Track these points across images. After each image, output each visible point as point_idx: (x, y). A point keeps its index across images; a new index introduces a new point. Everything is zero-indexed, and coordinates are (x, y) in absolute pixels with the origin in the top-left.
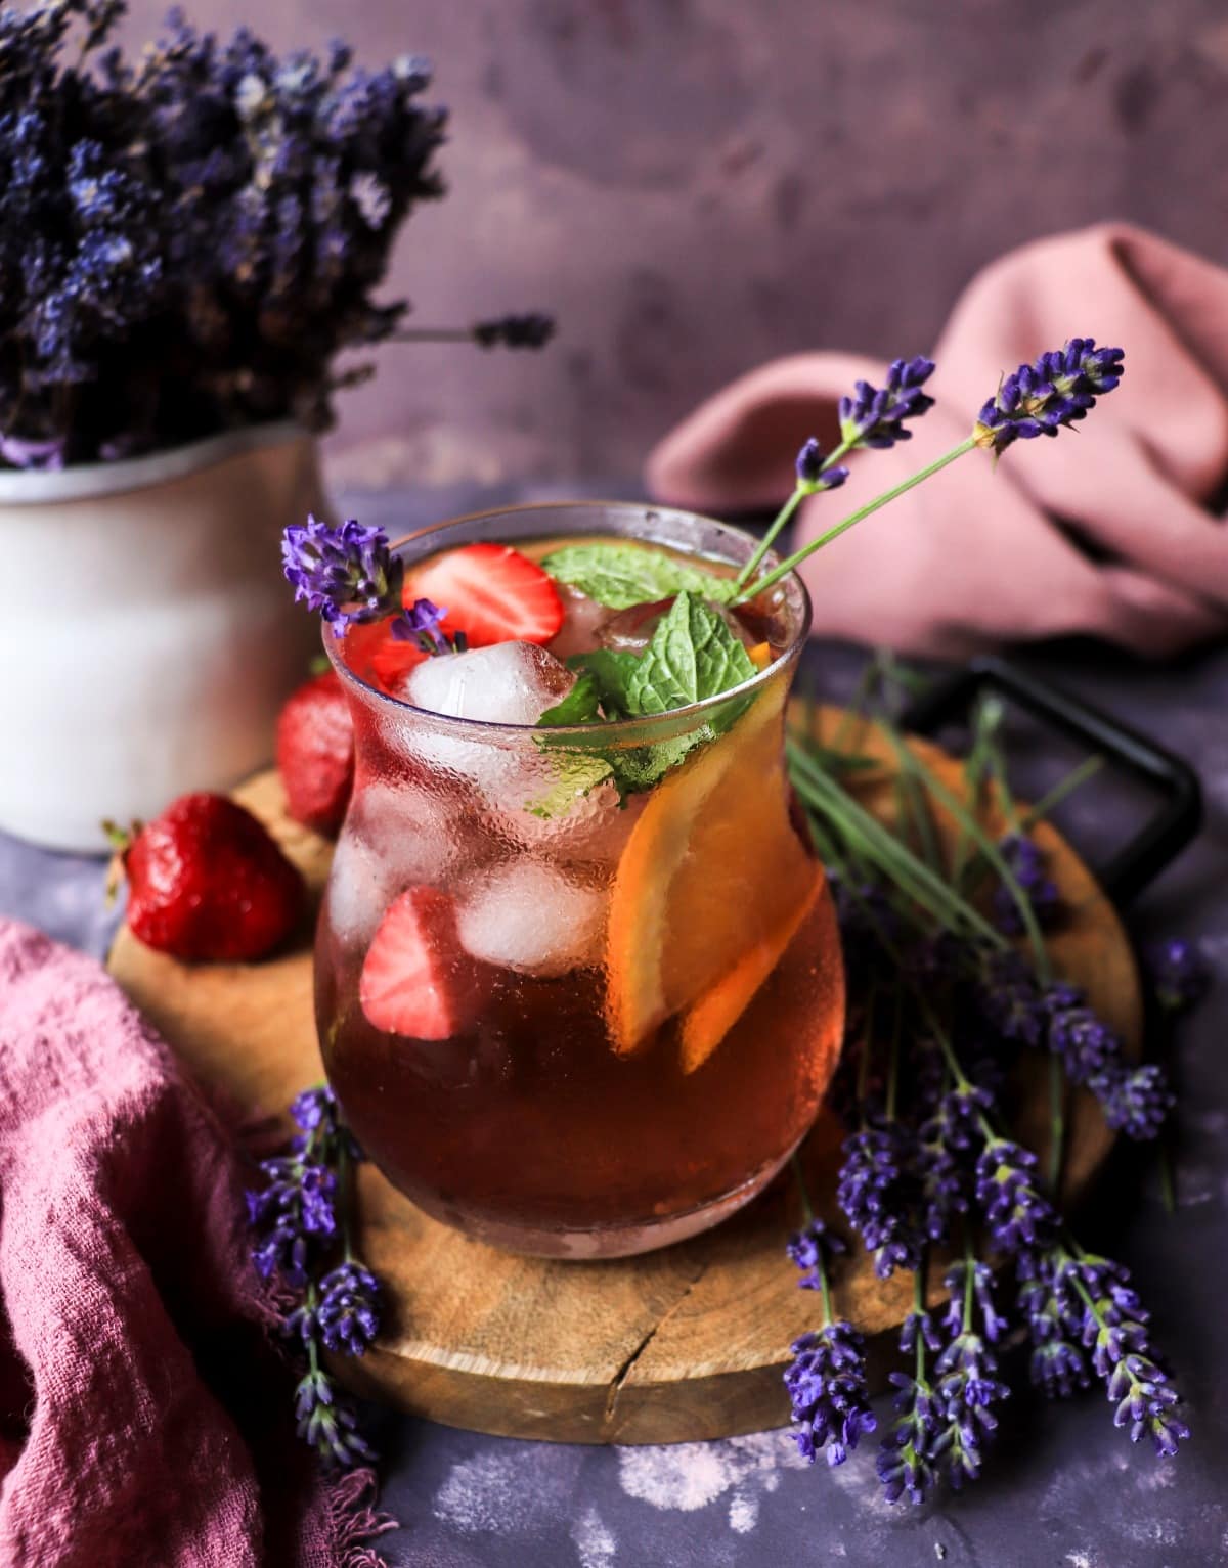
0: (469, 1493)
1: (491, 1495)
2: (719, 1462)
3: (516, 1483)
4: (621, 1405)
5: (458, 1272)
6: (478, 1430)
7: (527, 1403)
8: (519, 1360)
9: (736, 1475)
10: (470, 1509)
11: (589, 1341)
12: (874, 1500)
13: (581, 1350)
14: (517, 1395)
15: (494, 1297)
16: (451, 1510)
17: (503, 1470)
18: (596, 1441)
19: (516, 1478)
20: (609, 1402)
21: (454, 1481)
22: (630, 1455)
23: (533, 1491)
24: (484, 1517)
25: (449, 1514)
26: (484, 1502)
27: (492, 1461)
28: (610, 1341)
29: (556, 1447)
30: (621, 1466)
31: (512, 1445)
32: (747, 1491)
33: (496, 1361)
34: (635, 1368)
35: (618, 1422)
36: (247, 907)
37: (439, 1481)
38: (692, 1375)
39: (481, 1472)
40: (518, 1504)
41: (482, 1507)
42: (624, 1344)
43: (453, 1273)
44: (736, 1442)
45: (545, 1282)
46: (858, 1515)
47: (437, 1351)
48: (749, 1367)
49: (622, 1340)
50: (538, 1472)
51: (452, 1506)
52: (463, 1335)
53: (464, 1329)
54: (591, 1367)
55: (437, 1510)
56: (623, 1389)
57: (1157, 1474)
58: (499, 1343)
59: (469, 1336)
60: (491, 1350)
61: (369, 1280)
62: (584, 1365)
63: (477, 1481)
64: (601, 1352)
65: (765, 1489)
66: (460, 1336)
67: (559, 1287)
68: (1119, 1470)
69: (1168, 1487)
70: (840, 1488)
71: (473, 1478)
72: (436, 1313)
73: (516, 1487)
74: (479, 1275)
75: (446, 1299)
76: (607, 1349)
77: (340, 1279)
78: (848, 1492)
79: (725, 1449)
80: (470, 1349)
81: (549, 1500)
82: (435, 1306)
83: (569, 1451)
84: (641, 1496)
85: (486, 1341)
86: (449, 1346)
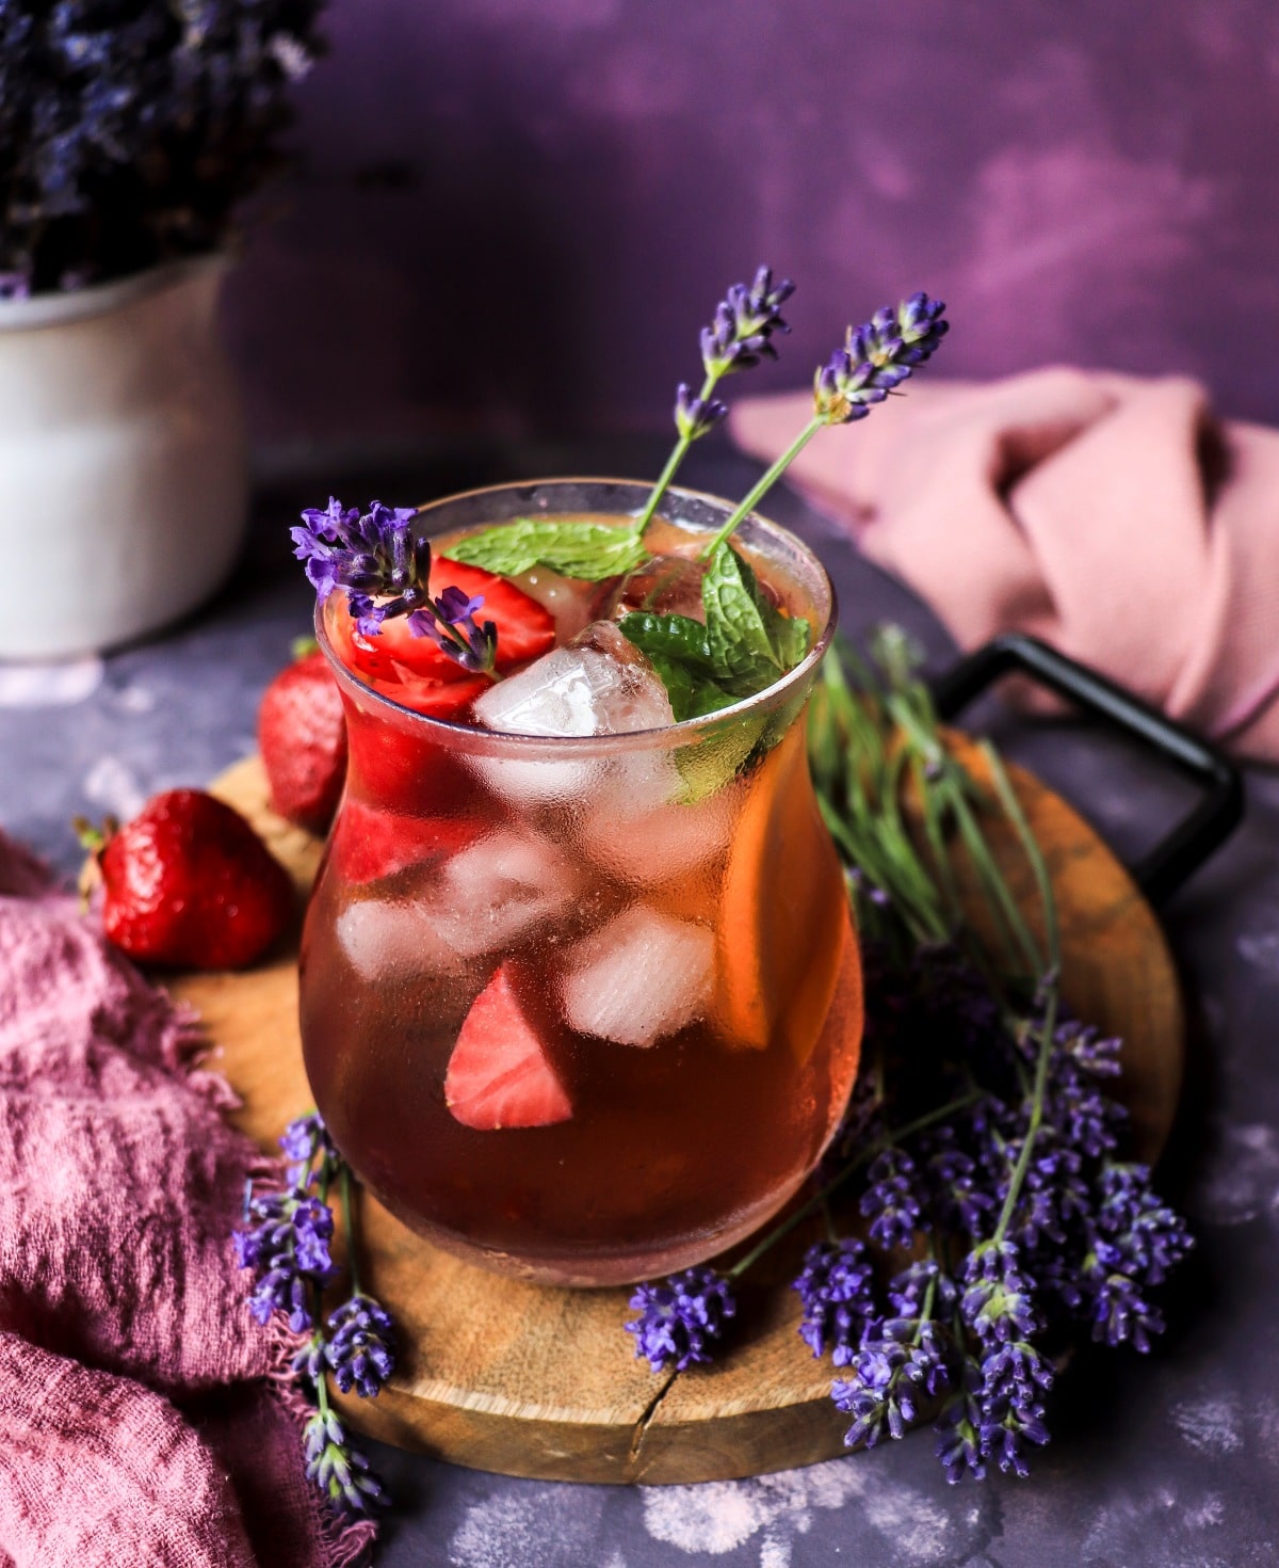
0: (487, 1538)
1: (509, 1540)
2: (748, 1502)
3: (535, 1526)
4: (647, 1447)
5: (471, 1305)
6: (494, 1470)
7: (548, 1444)
8: (540, 1400)
9: (766, 1515)
10: (488, 1554)
11: (613, 1378)
12: (912, 1541)
13: (604, 1388)
14: (537, 1436)
15: (510, 1332)
16: (468, 1555)
17: (521, 1513)
18: (619, 1482)
19: (536, 1521)
20: (635, 1442)
21: (470, 1524)
22: (655, 1496)
23: (553, 1535)
24: (503, 1562)
25: (467, 1560)
26: (503, 1546)
27: (509, 1503)
28: (635, 1378)
29: (575, 1488)
30: (645, 1508)
31: (531, 1485)
32: (778, 1532)
33: (516, 1400)
34: (662, 1406)
35: (643, 1462)
36: (234, 912)
37: (453, 1528)
38: (722, 1414)
39: (499, 1515)
40: (539, 1549)
41: (500, 1552)
42: (649, 1381)
43: (466, 1307)
44: (765, 1480)
45: (563, 1315)
46: (895, 1557)
47: (452, 1391)
48: (783, 1404)
49: (648, 1377)
50: (558, 1515)
51: (469, 1551)
52: (479, 1373)
53: (480, 1367)
54: (615, 1407)
55: (453, 1556)
56: (649, 1429)
57: (1205, 1510)
58: (518, 1382)
59: (485, 1375)
60: (510, 1390)
61: (381, 1316)
62: (608, 1403)
63: (494, 1524)
64: (626, 1390)
65: (797, 1530)
66: (476, 1374)
67: (579, 1321)
68: (1166, 1507)
69: (1216, 1524)
70: (875, 1528)
71: (490, 1521)
72: (450, 1350)
73: (535, 1530)
74: (494, 1309)
75: (459, 1335)
76: (632, 1386)
77: (349, 1314)
78: (883, 1532)
79: (754, 1489)
80: (488, 1389)
81: (572, 1544)
82: (448, 1342)
83: (590, 1491)
84: (667, 1539)
85: (504, 1379)
86: (465, 1384)
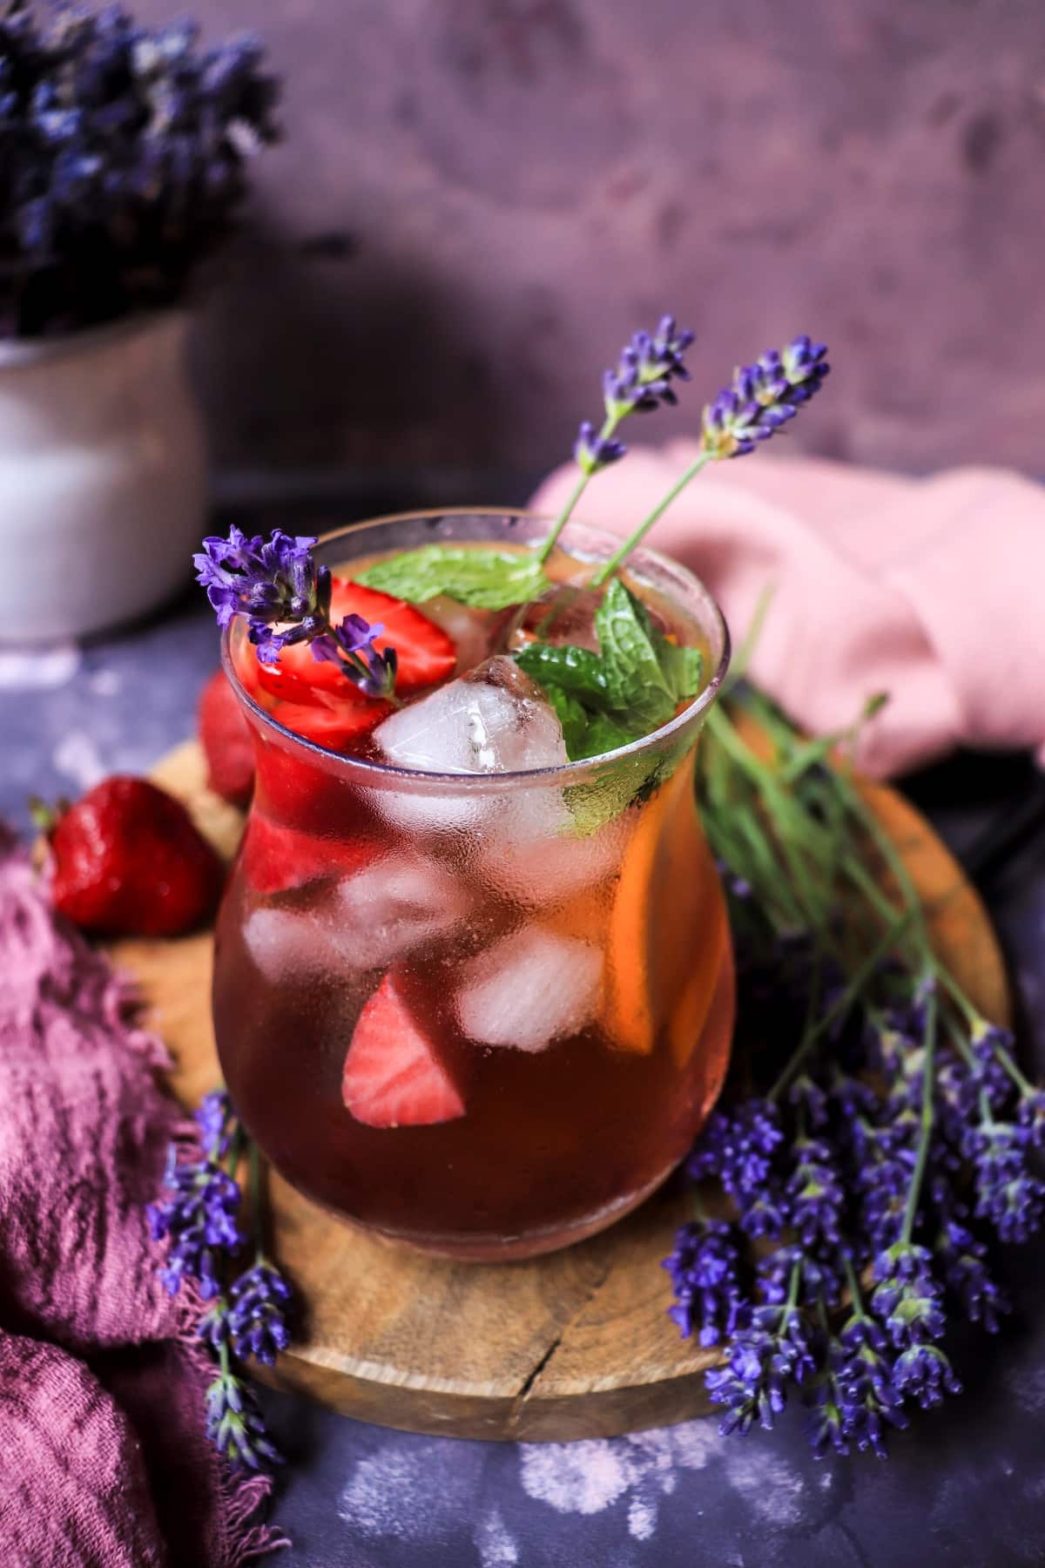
0: (374, 1493)
1: (395, 1495)
2: (617, 1460)
3: (420, 1482)
4: (525, 1414)
5: (366, 1274)
6: (383, 1424)
7: (433, 1409)
8: (427, 1371)
9: (634, 1474)
10: (375, 1510)
11: (495, 1350)
12: (769, 1505)
13: (487, 1360)
14: (423, 1402)
15: (400, 1299)
16: (356, 1511)
17: (407, 1468)
18: (498, 1440)
19: (420, 1477)
20: (515, 1410)
21: (359, 1478)
22: (532, 1453)
23: (436, 1491)
24: (389, 1519)
25: (355, 1515)
26: (389, 1503)
27: (397, 1458)
28: (516, 1351)
29: (459, 1443)
30: (523, 1465)
31: (417, 1440)
32: (645, 1492)
33: (404, 1368)
34: (541, 1380)
35: (520, 1425)
37: (343, 1480)
38: (597, 1389)
39: (386, 1469)
40: (422, 1505)
41: (386, 1508)
42: (530, 1355)
43: (361, 1275)
44: (634, 1438)
45: (451, 1285)
46: (754, 1522)
47: (345, 1359)
48: (653, 1380)
49: (527, 1350)
50: (442, 1470)
51: (357, 1507)
52: (371, 1342)
53: (372, 1336)
54: (497, 1380)
55: (343, 1512)
56: (528, 1401)
58: (407, 1351)
59: (377, 1343)
60: (399, 1359)
61: (280, 1287)
62: (491, 1375)
63: (382, 1479)
64: (507, 1363)
65: (662, 1491)
66: (368, 1344)
67: (465, 1291)
70: (735, 1490)
71: (378, 1475)
72: (344, 1317)
73: (420, 1486)
74: (387, 1275)
75: (354, 1302)
76: (514, 1357)
77: (250, 1284)
78: (744, 1496)
79: (623, 1447)
80: (377, 1357)
81: (451, 1501)
82: (342, 1309)
83: (473, 1447)
84: (542, 1497)
85: (394, 1348)
86: (357, 1353)
